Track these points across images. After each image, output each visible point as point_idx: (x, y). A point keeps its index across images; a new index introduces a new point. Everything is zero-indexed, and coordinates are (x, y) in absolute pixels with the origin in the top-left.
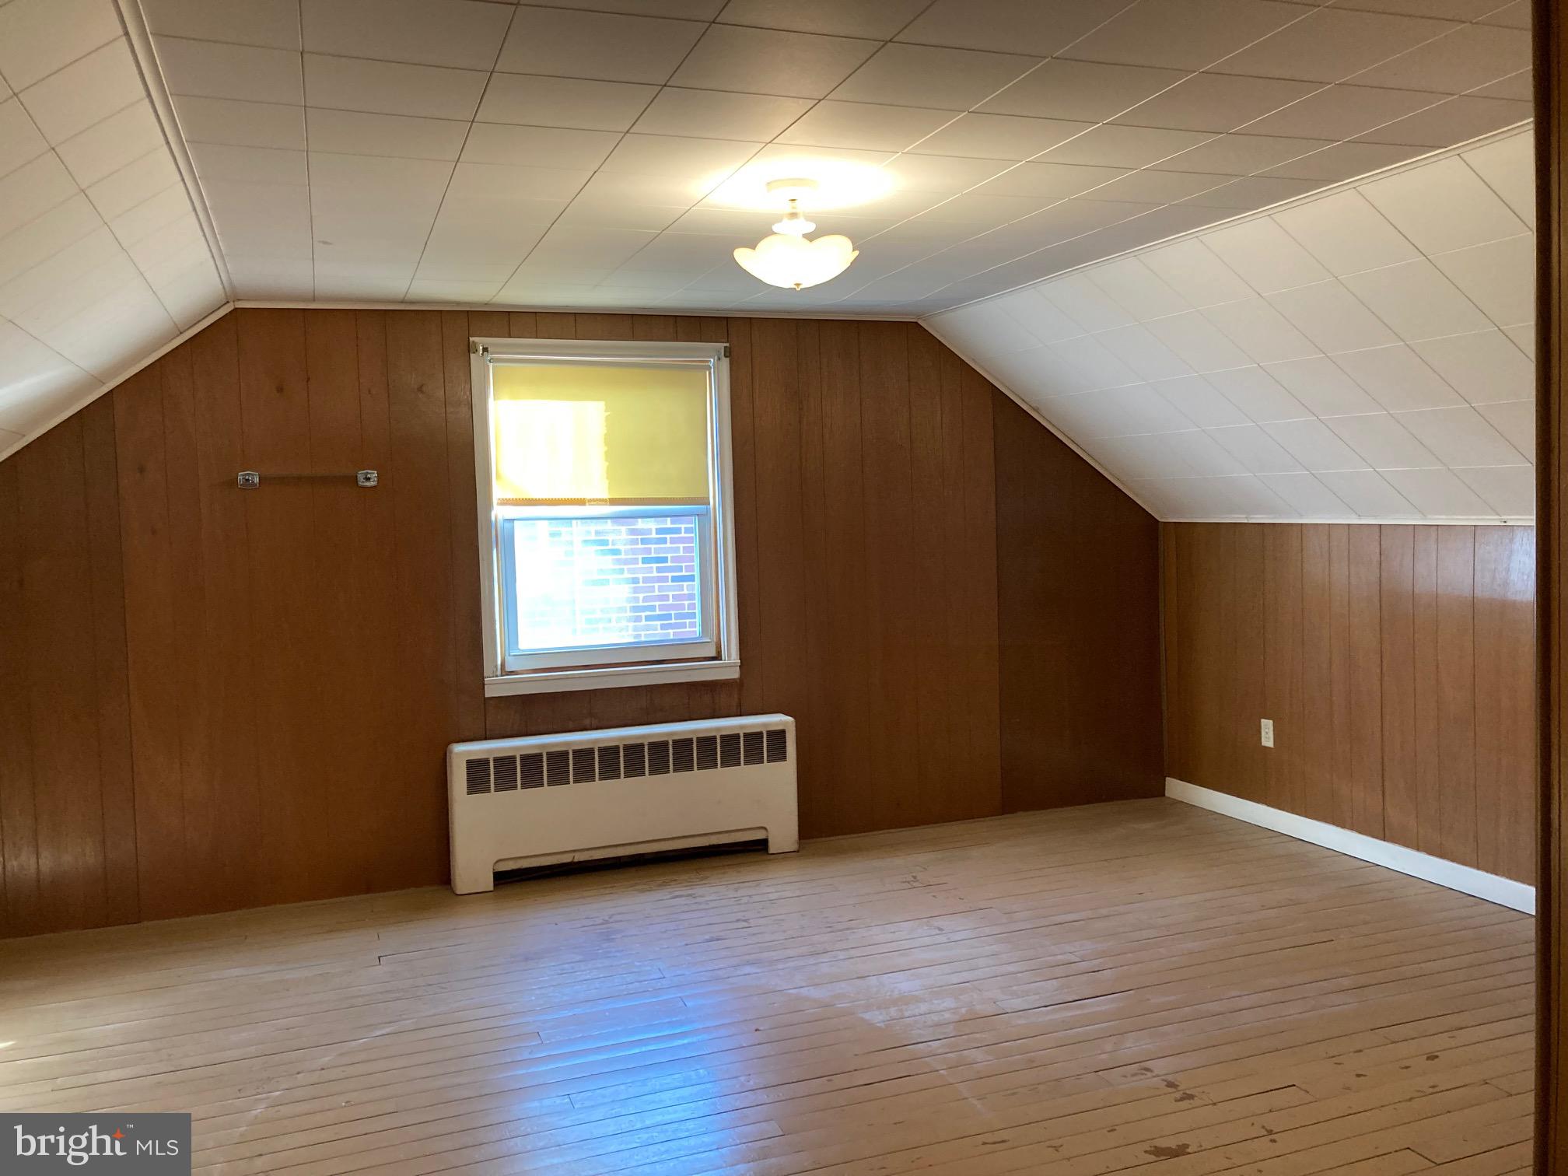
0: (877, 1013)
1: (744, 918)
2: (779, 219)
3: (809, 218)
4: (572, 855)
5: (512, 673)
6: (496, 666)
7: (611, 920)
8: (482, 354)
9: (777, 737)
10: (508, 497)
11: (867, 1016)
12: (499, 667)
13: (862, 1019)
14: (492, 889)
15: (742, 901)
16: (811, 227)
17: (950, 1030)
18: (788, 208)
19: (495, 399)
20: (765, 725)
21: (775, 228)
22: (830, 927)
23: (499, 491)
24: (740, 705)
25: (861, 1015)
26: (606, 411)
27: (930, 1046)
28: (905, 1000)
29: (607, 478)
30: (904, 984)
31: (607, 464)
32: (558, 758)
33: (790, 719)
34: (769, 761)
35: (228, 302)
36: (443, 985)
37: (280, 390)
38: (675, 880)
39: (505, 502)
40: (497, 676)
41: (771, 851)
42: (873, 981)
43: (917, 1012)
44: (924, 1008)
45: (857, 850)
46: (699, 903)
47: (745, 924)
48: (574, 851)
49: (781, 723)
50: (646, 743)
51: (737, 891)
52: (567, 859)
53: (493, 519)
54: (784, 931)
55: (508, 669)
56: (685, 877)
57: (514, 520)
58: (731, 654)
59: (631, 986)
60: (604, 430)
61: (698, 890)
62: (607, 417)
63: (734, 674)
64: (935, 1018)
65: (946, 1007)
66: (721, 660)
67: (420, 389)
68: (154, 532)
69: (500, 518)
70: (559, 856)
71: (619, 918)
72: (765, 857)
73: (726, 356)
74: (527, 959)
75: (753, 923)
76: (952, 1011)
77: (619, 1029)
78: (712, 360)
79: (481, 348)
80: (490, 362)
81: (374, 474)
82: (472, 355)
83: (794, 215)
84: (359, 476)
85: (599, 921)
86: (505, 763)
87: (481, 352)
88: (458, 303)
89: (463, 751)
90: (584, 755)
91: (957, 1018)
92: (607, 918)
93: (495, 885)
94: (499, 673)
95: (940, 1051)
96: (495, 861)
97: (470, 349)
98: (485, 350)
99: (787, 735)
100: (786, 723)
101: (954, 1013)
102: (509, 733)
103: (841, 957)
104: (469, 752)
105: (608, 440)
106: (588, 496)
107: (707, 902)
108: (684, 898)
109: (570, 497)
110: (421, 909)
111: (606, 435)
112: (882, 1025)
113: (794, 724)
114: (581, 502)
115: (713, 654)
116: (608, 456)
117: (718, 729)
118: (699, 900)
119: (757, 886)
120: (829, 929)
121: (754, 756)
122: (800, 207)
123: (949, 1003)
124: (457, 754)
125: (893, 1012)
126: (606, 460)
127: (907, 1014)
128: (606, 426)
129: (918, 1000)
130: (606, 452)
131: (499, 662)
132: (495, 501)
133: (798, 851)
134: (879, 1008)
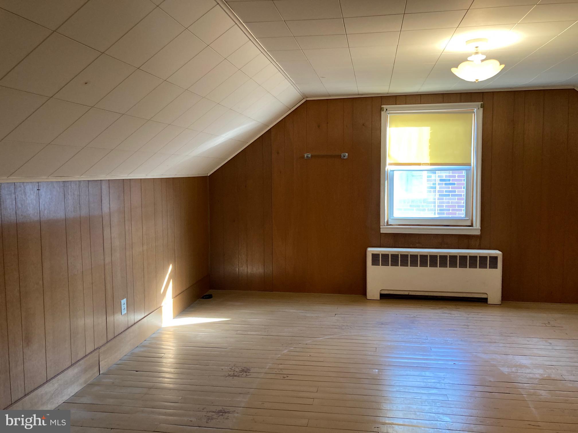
0: (507, 368)
1: (467, 325)
2: (470, 55)
3: (483, 54)
4: (409, 292)
5: (391, 225)
6: (385, 222)
7: (416, 317)
8: (386, 111)
9: (494, 259)
10: (392, 162)
11: (501, 369)
12: (386, 222)
13: (500, 370)
14: (379, 299)
15: (469, 319)
16: (484, 57)
17: (536, 381)
18: (475, 50)
19: (389, 127)
20: (489, 254)
21: (468, 59)
22: (501, 334)
23: (388, 160)
24: (480, 245)
25: (499, 368)
26: (431, 130)
27: (524, 385)
28: (521, 366)
29: (430, 156)
30: (524, 361)
31: (430, 150)
32: (404, 257)
33: (500, 253)
34: (490, 268)
35: (304, 98)
36: (352, 327)
37: (319, 127)
38: (446, 307)
39: (391, 164)
40: (385, 226)
41: (489, 303)
42: (510, 357)
43: (524, 372)
44: (528, 371)
45: (527, 308)
46: (452, 317)
47: (467, 327)
48: (410, 291)
49: (496, 254)
50: (438, 255)
51: (469, 315)
52: (407, 293)
53: (386, 170)
54: (481, 332)
55: (389, 223)
56: (450, 307)
57: (394, 171)
58: (477, 225)
59: (414, 340)
60: (429, 138)
61: (453, 312)
62: (431, 133)
63: (478, 233)
64: (531, 375)
65: (539, 373)
66: (473, 227)
67: (363, 125)
68: (280, 172)
69: (389, 170)
70: (404, 292)
71: (418, 316)
72: (486, 305)
73: (481, 107)
74: (382, 324)
75: (470, 327)
76: (541, 375)
77: (404, 352)
78: (475, 109)
79: (385, 109)
80: (388, 114)
81: (347, 154)
82: (382, 112)
83: (477, 53)
84: (342, 155)
85: (412, 316)
86: (385, 256)
87: (385, 111)
88: (378, 94)
89: (371, 250)
90: (414, 257)
91: (540, 378)
92: (415, 316)
93: (380, 298)
94: (386, 225)
95: (527, 388)
96: (380, 290)
97: (381, 109)
98: (386, 110)
99: (498, 258)
100: (498, 254)
101: (540, 375)
102: (388, 246)
103: (501, 346)
104: (373, 251)
105: (431, 141)
106: (422, 162)
107: (455, 317)
108: (446, 314)
109: (415, 162)
110: (354, 302)
111: (430, 139)
112: (507, 373)
113: (502, 255)
114: (419, 164)
115: (470, 224)
116: (430, 147)
117: (469, 253)
118: (452, 315)
119: (478, 314)
120: (501, 335)
121: (483, 265)
122: (480, 50)
123: (541, 371)
124: (369, 251)
125: (514, 370)
126: (430, 149)
127: (519, 371)
128: (430, 136)
129: (527, 367)
130: (429, 146)
131: (386, 221)
132: (387, 164)
133: (501, 305)
134: (507, 367)
